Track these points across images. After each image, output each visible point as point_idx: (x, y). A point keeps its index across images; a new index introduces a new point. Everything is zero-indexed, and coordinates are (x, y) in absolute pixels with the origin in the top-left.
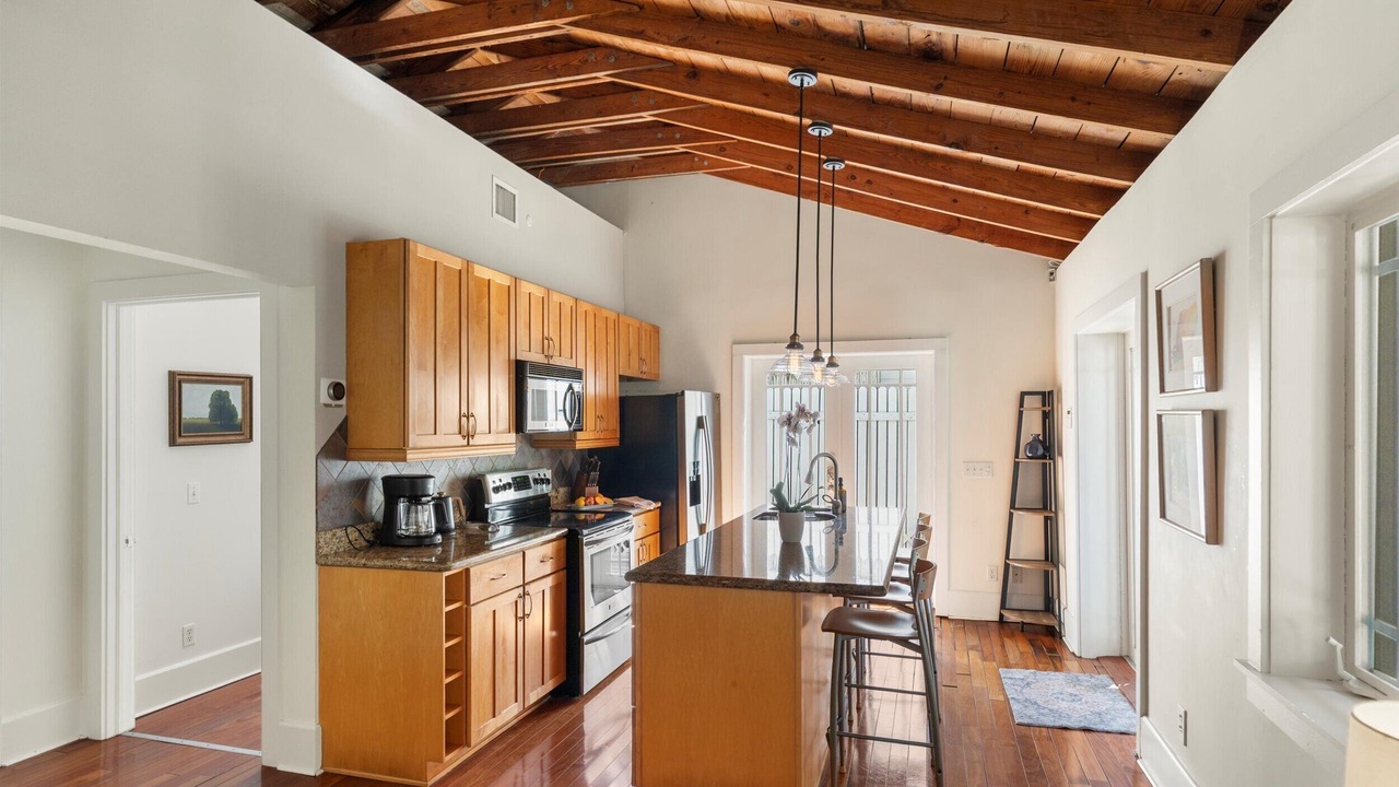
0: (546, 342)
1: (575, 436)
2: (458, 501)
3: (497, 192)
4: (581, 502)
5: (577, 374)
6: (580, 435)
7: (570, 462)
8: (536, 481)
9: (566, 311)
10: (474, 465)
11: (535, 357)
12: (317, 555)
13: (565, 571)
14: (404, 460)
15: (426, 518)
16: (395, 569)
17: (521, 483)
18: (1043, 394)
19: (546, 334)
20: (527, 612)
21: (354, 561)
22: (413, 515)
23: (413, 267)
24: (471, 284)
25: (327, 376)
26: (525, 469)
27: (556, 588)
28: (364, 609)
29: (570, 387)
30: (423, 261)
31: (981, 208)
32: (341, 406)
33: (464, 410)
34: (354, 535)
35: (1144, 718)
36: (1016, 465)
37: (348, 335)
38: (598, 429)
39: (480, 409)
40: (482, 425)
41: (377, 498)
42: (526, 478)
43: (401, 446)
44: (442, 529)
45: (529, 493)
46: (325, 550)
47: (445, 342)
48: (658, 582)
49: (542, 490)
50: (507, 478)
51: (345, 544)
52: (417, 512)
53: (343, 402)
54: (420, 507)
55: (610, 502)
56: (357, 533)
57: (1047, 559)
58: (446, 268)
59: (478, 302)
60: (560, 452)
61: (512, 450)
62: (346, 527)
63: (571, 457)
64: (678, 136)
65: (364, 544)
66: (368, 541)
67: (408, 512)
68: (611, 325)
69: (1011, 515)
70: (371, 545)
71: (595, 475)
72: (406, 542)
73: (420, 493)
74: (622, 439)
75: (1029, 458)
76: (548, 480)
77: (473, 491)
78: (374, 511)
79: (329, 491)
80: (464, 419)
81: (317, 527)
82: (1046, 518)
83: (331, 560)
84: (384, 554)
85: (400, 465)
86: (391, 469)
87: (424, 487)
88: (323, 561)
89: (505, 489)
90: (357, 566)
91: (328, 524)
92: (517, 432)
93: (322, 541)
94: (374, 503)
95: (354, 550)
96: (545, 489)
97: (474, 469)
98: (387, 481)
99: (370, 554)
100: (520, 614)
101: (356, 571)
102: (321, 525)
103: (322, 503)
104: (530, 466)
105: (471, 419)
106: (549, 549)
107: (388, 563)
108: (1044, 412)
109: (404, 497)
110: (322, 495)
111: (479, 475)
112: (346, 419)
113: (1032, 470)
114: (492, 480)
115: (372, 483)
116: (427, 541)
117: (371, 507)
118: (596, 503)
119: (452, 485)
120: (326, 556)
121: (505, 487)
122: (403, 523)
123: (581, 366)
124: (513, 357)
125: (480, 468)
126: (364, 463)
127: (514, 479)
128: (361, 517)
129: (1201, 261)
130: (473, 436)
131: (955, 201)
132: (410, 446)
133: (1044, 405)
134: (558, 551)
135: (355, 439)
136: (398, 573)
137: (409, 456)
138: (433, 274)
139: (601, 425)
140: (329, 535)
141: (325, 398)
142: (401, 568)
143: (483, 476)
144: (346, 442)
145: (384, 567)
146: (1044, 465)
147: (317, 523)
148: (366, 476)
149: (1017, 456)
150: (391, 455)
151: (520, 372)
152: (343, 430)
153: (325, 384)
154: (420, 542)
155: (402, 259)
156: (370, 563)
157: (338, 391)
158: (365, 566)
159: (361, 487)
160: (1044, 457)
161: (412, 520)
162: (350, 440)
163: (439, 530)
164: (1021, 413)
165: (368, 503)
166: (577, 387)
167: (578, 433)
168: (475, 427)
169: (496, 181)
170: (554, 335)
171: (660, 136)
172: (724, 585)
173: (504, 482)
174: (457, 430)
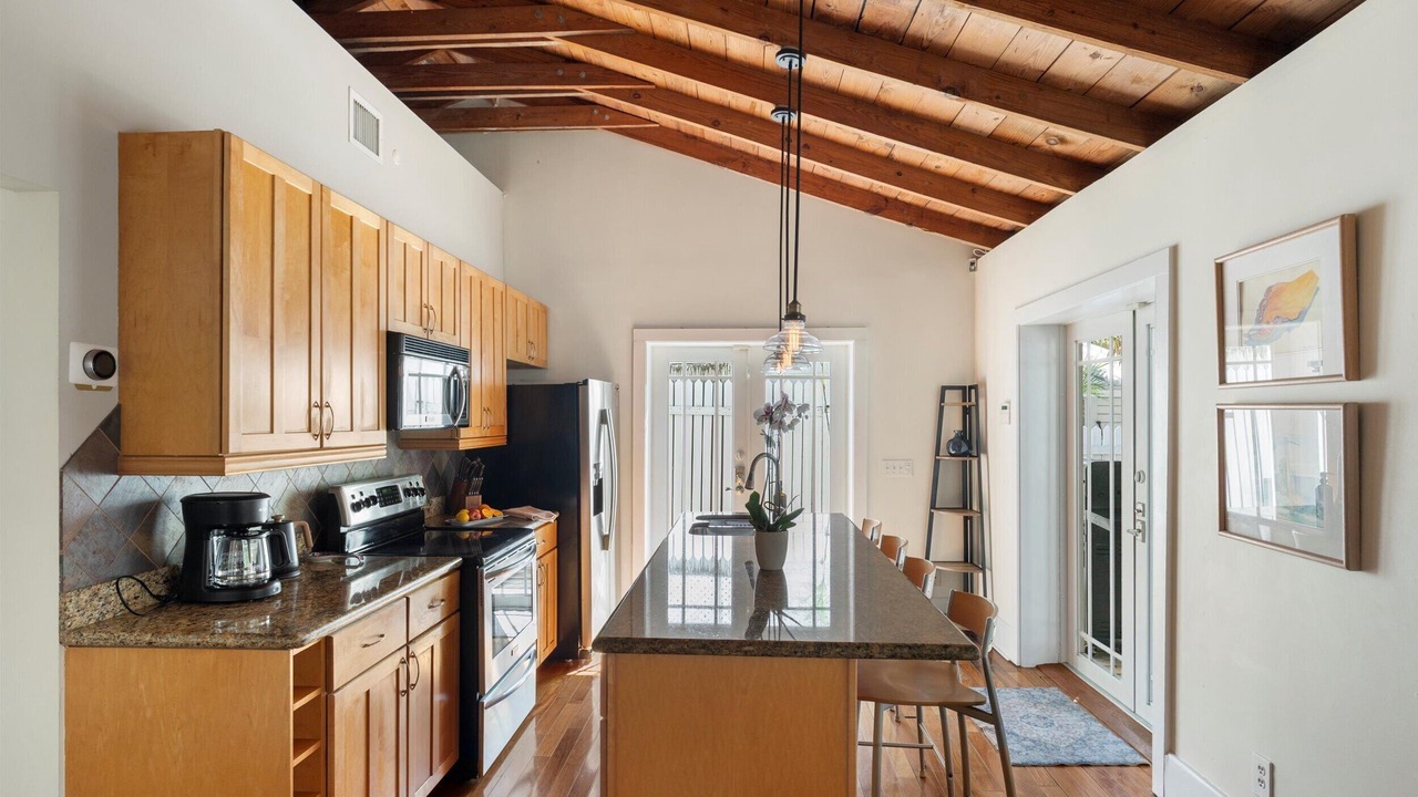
0: (425, 310)
1: (458, 434)
2: (303, 527)
3: (356, 111)
4: (465, 516)
5: (463, 355)
6: (464, 432)
7: (444, 465)
8: (407, 492)
9: (448, 274)
10: (322, 474)
11: (409, 328)
12: (62, 628)
13: (458, 614)
14: (221, 473)
15: (254, 559)
16: (205, 647)
17: (388, 496)
18: (963, 388)
19: (425, 301)
20: (412, 681)
21: (130, 638)
22: (234, 554)
23: (236, 177)
24: (327, 218)
25: (80, 339)
26: (390, 476)
27: (446, 642)
28: (149, 714)
29: (455, 371)
30: (252, 171)
31: (926, 183)
32: (108, 389)
33: (316, 398)
34: (130, 589)
35: (1170, 755)
36: (937, 463)
37: (122, 276)
38: (484, 425)
39: (338, 396)
40: (341, 420)
41: (173, 530)
42: (394, 489)
43: (215, 451)
44: (281, 569)
45: (400, 508)
46: (78, 621)
47: (287, 297)
48: (645, 652)
49: (415, 503)
50: (370, 489)
51: (115, 606)
52: (240, 548)
53: (113, 381)
54: (244, 542)
55: (500, 515)
56: (138, 587)
57: (966, 560)
58: (290, 189)
59: (336, 246)
60: (433, 453)
61: (382, 454)
62: (119, 579)
63: (445, 458)
64: (583, 75)
65: (150, 601)
66: (156, 597)
67: (226, 548)
68: (498, 298)
69: (931, 515)
70: (162, 603)
71: (478, 481)
72: (224, 596)
73: (245, 522)
74: (509, 437)
75: (952, 455)
76: (422, 490)
77: (323, 509)
78: (168, 550)
79: (86, 525)
80: (316, 411)
81: (62, 585)
82: (966, 519)
83: (87, 636)
84: (184, 622)
85: (212, 480)
86: (197, 486)
87: (253, 511)
88: (72, 638)
89: (369, 506)
90: (137, 645)
91: (84, 578)
92: (389, 428)
93: (70, 606)
94: (167, 537)
95: (131, 616)
96: (419, 501)
97: (323, 478)
98: (190, 504)
99: (161, 619)
100: (403, 687)
101: (133, 654)
102: (69, 581)
103: (73, 546)
104: (396, 472)
105: (326, 410)
106: (438, 589)
107: (193, 639)
108: (964, 407)
109: (220, 527)
110: (72, 534)
111: (333, 488)
112: (118, 411)
113: (951, 468)
114: (350, 494)
115: (164, 508)
116: (258, 593)
117: (163, 543)
118: (483, 517)
119: (293, 502)
120: (79, 630)
121: (369, 502)
122: (218, 563)
123: (465, 345)
124: (383, 327)
125: (332, 477)
126: (150, 478)
127: (379, 490)
128: (144, 561)
129: (1343, 217)
130: (329, 435)
131: (899, 174)
132: (231, 451)
133: (964, 400)
134: (450, 589)
135: (132, 441)
136: (211, 655)
137: (228, 467)
138: (268, 191)
139: (488, 419)
140: (85, 596)
141: (77, 374)
142: (216, 646)
143: (338, 488)
144: (118, 443)
145: (186, 646)
146: (964, 463)
147: (62, 578)
148: (154, 497)
149: (937, 454)
150: (197, 466)
151: (393, 347)
152: (112, 426)
153: (77, 353)
154: (246, 595)
155: (218, 163)
156: (158, 641)
157: (102, 364)
158: (150, 644)
159: (146, 514)
160: (964, 455)
161: (233, 560)
162: (124, 441)
163: (275, 575)
164: (941, 409)
165: (157, 538)
166: (463, 372)
167: (462, 429)
168: (331, 422)
169: (355, 96)
170: (434, 302)
171: (560, 73)
172: (746, 654)
173: (366, 496)
174: (304, 426)
